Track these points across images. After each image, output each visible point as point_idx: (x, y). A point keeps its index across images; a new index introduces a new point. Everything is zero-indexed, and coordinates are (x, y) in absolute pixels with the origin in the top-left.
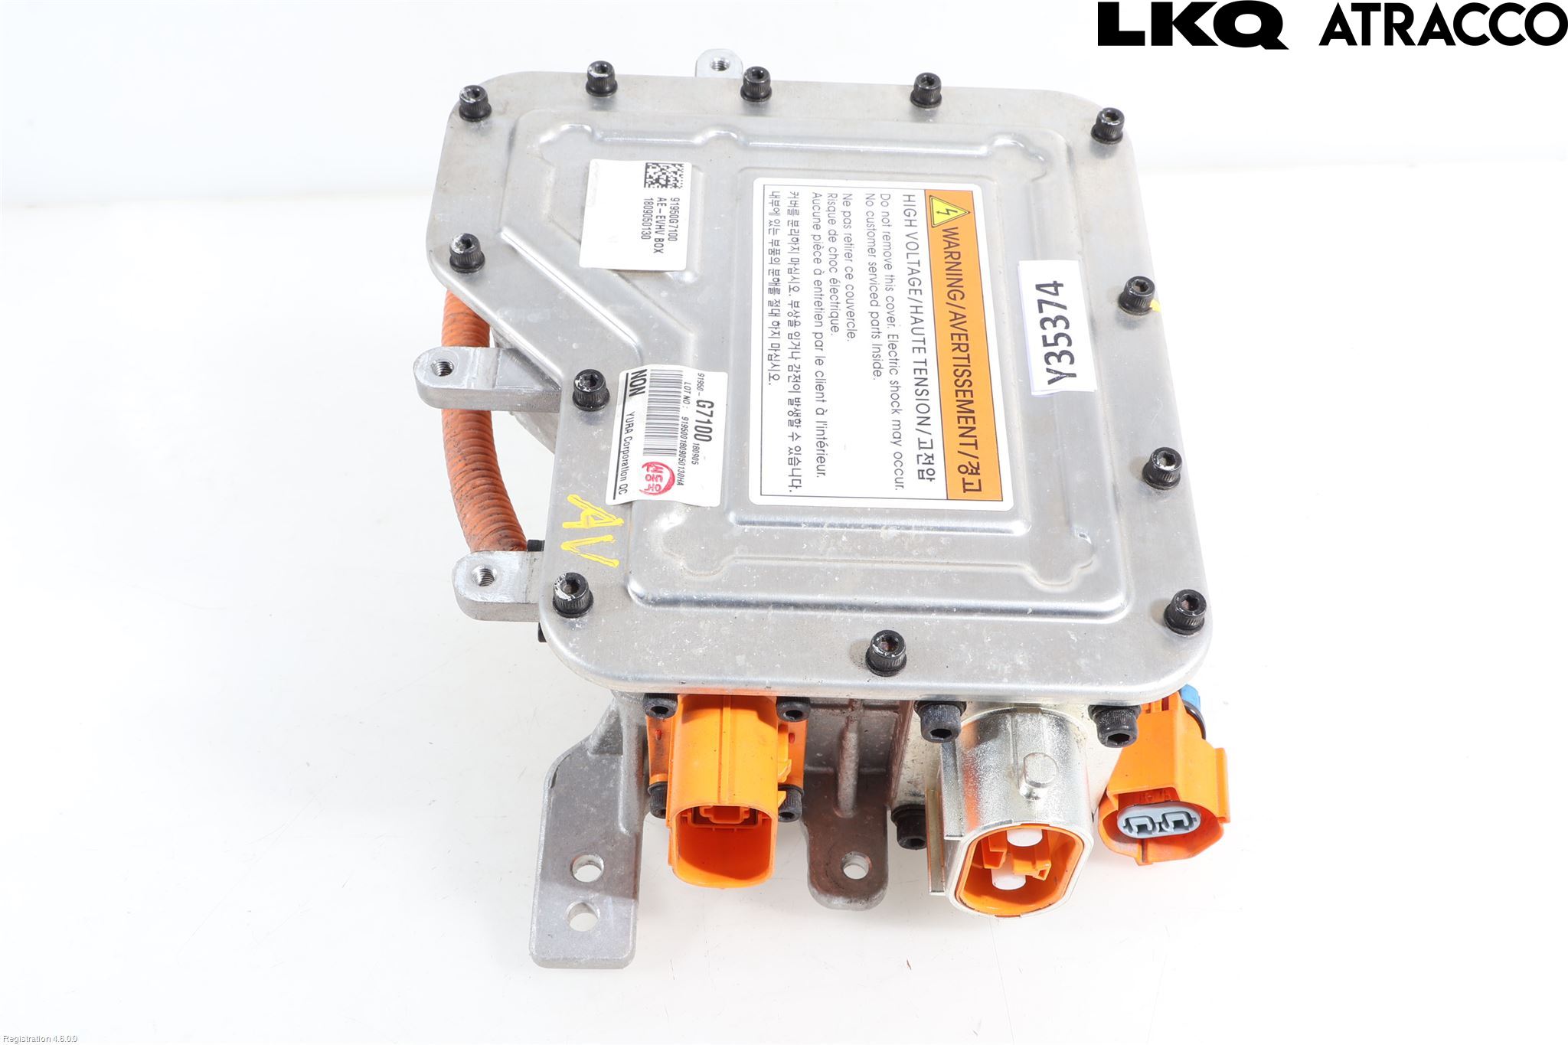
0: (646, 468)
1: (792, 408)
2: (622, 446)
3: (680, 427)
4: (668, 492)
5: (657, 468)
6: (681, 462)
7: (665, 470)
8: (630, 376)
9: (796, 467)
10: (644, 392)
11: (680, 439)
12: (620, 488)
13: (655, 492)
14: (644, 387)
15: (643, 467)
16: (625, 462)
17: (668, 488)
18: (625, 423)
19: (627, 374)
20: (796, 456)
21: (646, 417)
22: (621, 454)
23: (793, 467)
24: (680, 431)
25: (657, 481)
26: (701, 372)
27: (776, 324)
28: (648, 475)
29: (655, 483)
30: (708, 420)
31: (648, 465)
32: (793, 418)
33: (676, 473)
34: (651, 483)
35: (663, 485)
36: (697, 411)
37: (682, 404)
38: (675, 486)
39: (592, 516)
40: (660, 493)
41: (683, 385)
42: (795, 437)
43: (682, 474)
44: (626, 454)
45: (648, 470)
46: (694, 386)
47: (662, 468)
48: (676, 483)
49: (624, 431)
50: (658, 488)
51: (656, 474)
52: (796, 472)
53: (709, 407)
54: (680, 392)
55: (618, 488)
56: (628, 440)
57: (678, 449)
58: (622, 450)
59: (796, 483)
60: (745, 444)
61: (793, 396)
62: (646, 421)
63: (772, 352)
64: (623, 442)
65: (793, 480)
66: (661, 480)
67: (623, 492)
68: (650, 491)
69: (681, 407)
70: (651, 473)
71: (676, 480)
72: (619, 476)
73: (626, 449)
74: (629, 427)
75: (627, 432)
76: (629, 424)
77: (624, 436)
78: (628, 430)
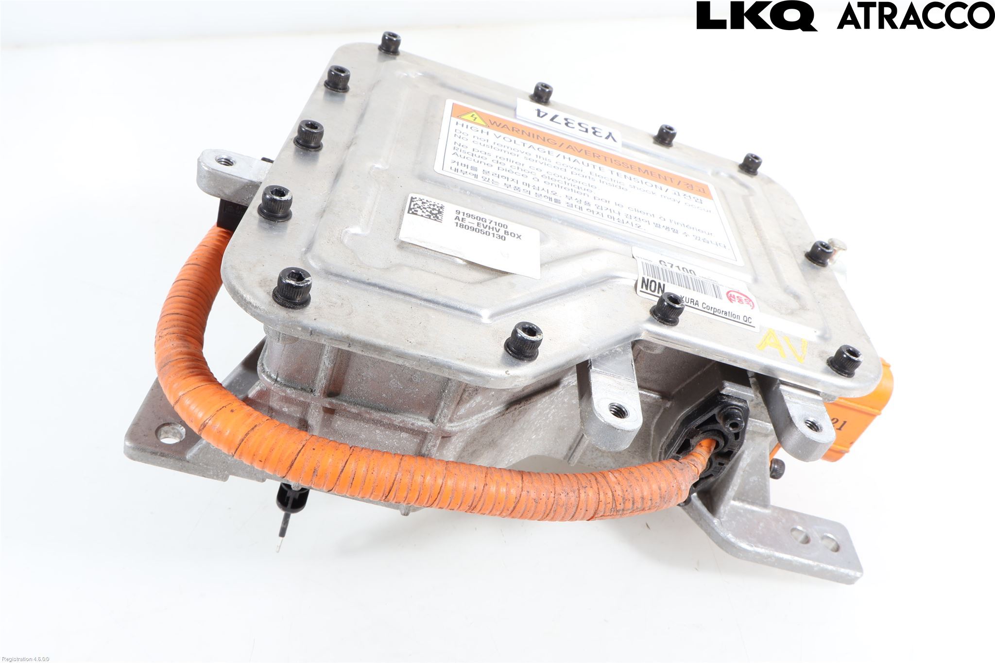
2: (709, 311)
8: (644, 289)
10: (664, 285)
12: (746, 321)
14: (659, 284)
16: (724, 313)
19: (641, 291)
22: (715, 313)
44: (716, 310)
49: (697, 307)
55: (745, 323)
56: (704, 306)
58: (712, 312)
64: (706, 310)
67: (750, 320)
72: (736, 319)
73: (713, 309)
74: (693, 302)
75: (698, 304)
76: (691, 302)
77: (700, 307)
78: (696, 304)
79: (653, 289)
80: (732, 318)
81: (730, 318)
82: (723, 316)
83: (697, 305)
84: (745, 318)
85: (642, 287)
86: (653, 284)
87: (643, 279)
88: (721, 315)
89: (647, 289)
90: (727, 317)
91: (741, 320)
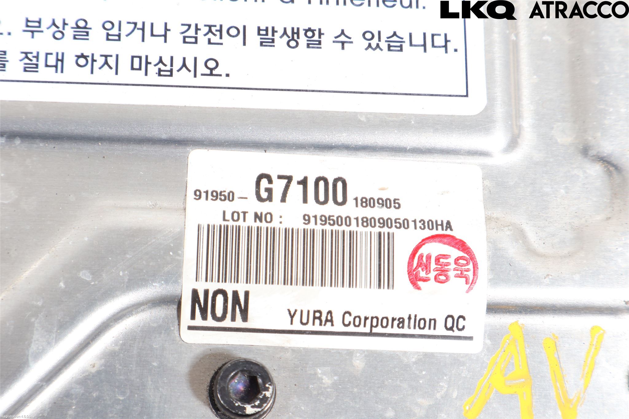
0: (420, 283)
1: (281, 42)
2: (361, 329)
3: (328, 227)
4: (470, 243)
5: (419, 265)
6: (404, 224)
7: (424, 250)
8: (198, 321)
9: (407, 39)
10: (247, 295)
11: (353, 227)
12: (451, 329)
13: (471, 266)
14: (235, 294)
15: (419, 288)
16: (396, 323)
17: (461, 245)
18: (309, 327)
20: (383, 38)
21: (308, 288)
22: (375, 330)
23: (406, 46)
24: (336, 227)
25: (448, 264)
26: (190, 195)
27: (82, 61)
28: (435, 278)
29: (453, 266)
30: (299, 183)
31: (415, 280)
32: (303, 40)
33: (428, 233)
34: (451, 274)
35: (455, 253)
36: (283, 200)
37: (275, 224)
38: (457, 233)
39: (505, 375)
40: (473, 258)
41: (231, 223)
42: (343, 38)
43: (426, 224)
44: (376, 321)
45: (425, 280)
46: (229, 207)
47: (421, 256)
48: (448, 232)
49: (328, 327)
50: (462, 262)
51: (433, 265)
52: (418, 40)
53: (270, 182)
54: (249, 229)
55: (450, 333)
56: (349, 319)
57: (377, 229)
58: (367, 330)
59: (439, 41)
60: (363, 119)
61: (253, 38)
62: (317, 287)
63: (153, 70)
64: (351, 329)
65: (433, 46)
66: (445, 256)
67: (461, 323)
68: (470, 274)
69: (283, 227)
70: (432, 275)
71: (444, 232)
72: (426, 332)
73: (368, 322)
74: (320, 318)
75: (331, 321)
76: (315, 318)
77: (338, 327)
78: (327, 320)
79: (219, 312)
80: (418, 331)
81: (412, 331)
82: (396, 330)
83: (329, 324)
84: (450, 320)
85: (193, 317)
86: (220, 298)
87: (195, 293)
88: (389, 330)
89: (204, 318)
90: (405, 331)
91: (441, 330)
